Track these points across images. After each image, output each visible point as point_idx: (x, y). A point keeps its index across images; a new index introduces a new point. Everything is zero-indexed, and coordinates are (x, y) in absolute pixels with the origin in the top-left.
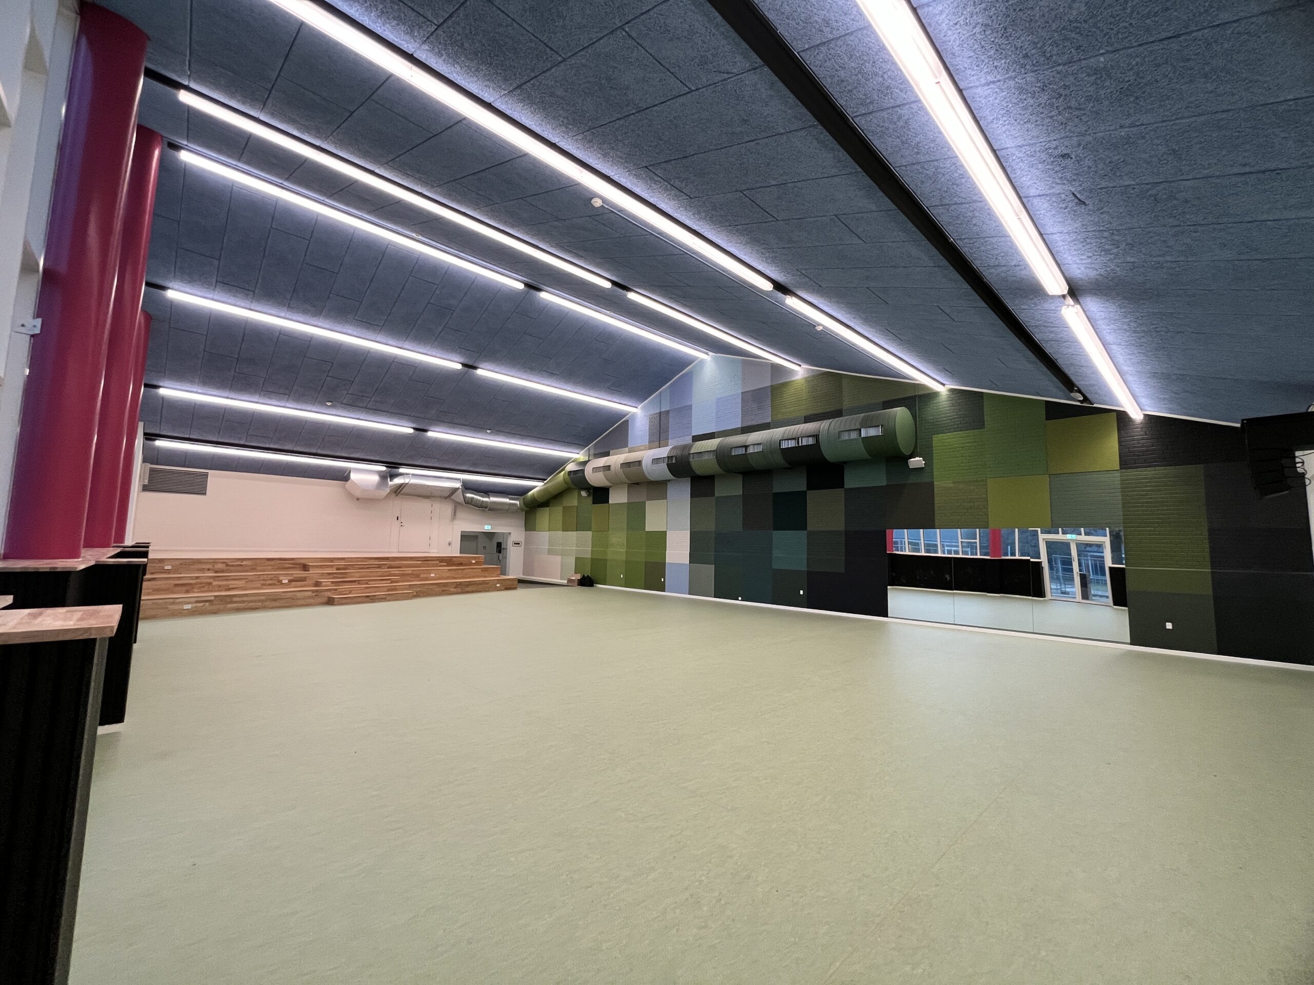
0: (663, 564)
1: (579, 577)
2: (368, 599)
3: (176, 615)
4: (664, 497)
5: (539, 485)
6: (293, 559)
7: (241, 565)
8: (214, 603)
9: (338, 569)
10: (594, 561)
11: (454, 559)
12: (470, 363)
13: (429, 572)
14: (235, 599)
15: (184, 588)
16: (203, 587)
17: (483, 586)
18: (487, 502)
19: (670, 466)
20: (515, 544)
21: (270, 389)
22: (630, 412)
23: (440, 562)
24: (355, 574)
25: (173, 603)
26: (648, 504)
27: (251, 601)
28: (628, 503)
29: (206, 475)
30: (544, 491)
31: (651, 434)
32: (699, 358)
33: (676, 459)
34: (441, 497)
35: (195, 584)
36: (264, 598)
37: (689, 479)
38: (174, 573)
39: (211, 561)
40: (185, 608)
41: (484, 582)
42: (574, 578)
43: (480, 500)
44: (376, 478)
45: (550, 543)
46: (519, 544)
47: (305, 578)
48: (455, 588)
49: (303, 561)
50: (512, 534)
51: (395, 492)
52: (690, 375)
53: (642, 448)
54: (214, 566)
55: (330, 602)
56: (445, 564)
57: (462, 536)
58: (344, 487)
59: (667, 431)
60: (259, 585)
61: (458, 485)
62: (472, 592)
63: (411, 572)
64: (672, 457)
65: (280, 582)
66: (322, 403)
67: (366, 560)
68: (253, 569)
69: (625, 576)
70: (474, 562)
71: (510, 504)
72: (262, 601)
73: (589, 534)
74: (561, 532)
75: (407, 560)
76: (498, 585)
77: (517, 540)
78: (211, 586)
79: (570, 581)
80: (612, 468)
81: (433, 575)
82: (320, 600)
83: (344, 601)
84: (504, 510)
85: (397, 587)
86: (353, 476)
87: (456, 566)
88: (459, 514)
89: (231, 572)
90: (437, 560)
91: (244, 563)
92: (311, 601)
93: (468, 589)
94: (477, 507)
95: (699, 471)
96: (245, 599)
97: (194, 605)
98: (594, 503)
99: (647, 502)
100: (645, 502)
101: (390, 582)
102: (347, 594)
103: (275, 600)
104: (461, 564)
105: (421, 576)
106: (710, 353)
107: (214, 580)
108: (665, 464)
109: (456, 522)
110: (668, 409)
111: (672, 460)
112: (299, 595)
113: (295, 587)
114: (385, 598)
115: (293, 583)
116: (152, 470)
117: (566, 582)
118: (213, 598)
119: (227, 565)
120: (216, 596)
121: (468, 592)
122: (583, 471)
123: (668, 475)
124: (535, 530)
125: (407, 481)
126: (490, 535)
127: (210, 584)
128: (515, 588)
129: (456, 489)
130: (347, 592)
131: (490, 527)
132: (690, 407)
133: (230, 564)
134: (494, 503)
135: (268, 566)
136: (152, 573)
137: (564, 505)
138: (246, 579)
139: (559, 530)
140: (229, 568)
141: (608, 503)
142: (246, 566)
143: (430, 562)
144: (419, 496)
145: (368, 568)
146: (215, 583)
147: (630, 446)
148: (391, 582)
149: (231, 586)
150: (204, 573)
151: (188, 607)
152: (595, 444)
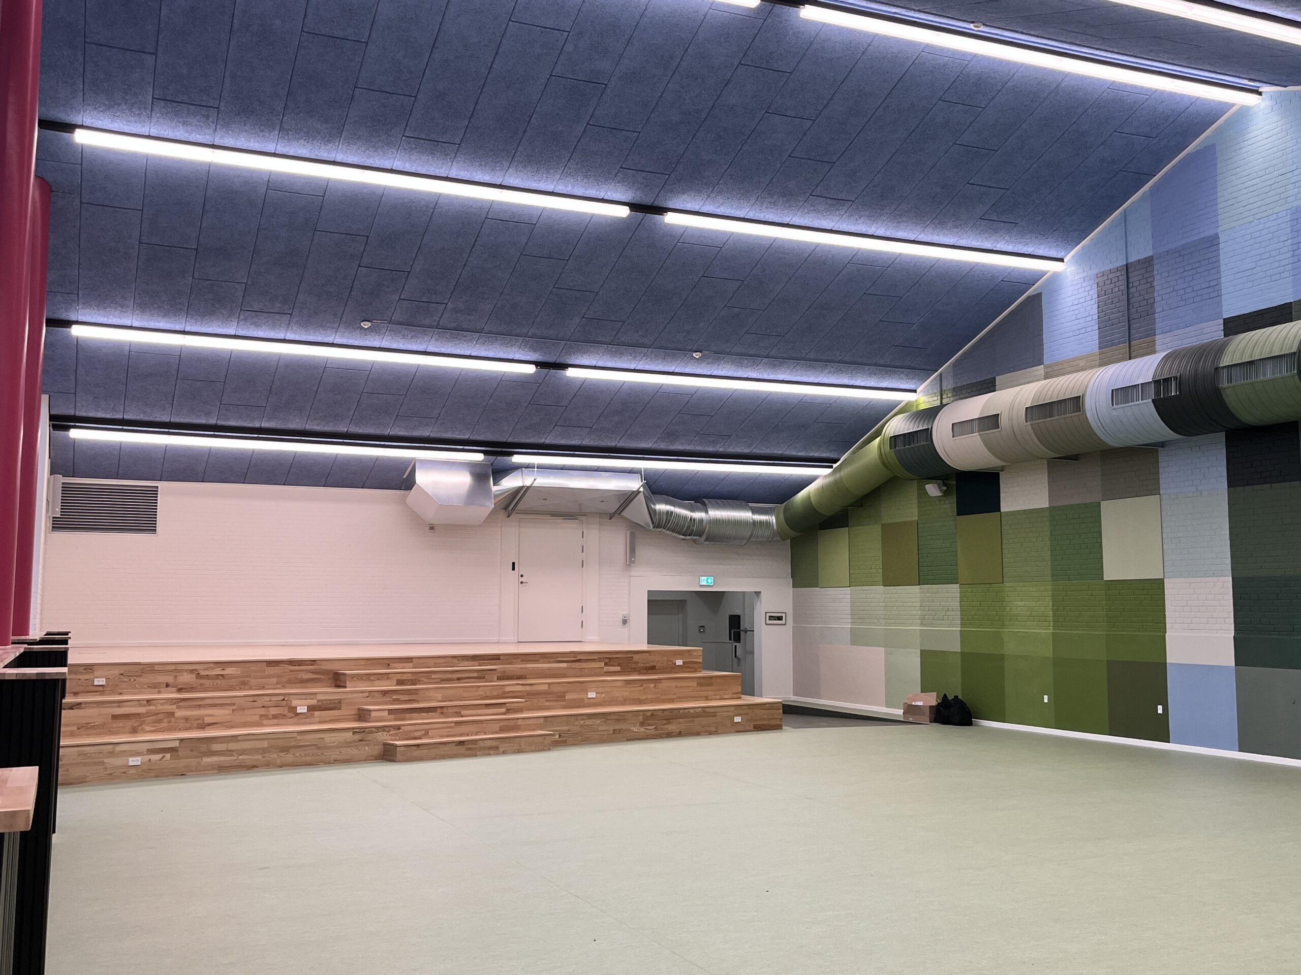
0: (1161, 668)
1: (932, 700)
2: (461, 749)
3: (118, 777)
4: (1150, 487)
5: (821, 475)
6: (313, 662)
7: (222, 675)
8: (181, 753)
9: (400, 682)
10: (968, 659)
11: (636, 657)
12: (648, 200)
13: (583, 687)
14: (216, 747)
15: (129, 724)
16: (160, 721)
17: (704, 721)
18: (701, 521)
19: (1163, 407)
20: (771, 618)
21: (256, 306)
22: (1043, 274)
23: (606, 664)
24: (431, 693)
25: (111, 754)
26: (1107, 507)
27: (243, 752)
28: (1051, 509)
29: (154, 491)
30: (834, 490)
31: (1105, 325)
32: (1233, 105)
33: (1180, 386)
34: (601, 514)
35: (147, 715)
36: (265, 744)
37: (1223, 434)
38: (113, 692)
39: (173, 667)
40: (131, 764)
41: (705, 713)
42: (920, 703)
43: (685, 518)
44: (464, 480)
45: (856, 617)
46: (780, 618)
47: (340, 701)
48: (642, 724)
49: (334, 667)
50: (762, 595)
51: (506, 508)
52: (1208, 154)
53: (1082, 363)
54: (176, 677)
55: (388, 755)
56: (618, 669)
57: (650, 602)
58: (403, 501)
59: (1149, 313)
60: (256, 718)
61: (634, 484)
62: (680, 735)
63: (546, 687)
64: (1167, 380)
65: (293, 709)
66: (353, 325)
67: (456, 661)
68: (243, 685)
69: (1055, 699)
70: (679, 662)
71: (754, 523)
72: (264, 751)
73: (954, 590)
74: (882, 588)
75: (537, 661)
76: (738, 719)
77: (776, 609)
78: (173, 720)
79: (910, 709)
80: (1004, 421)
81: (592, 695)
82: (367, 750)
83: (417, 753)
84: (742, 539)
85: (520, 722)
86: (422, 478)
87: (640, 674)
88: (643, 552)
89: (206, 690)
90: (600, 660)
91: (229, 671)
92: (352, 752)
93: (672, 727)
94: (679, 533)
95: (1249, 415)
96: (232, 746)
97: (147, 758)
98: (962, 510)
99: (1102, 503)
100: (1099, 504)
101: (504, 710)
102: (420, 738)
103: (285, 749)
104: (652, 669)
105: (567, 697)
106: (1265, 89)
107: (179, 707)
108: (1151, 400)
109: (636, 571)
110: (1150, 253)
111: (1167, 390)
112: (327, 737)
113: (321, 722)
114: (497, 748)
115: (317, 713)
116: (66, 488)
117: (901, 712)
118: (176, 744)
119: (199, 676)
120: (181, 740)
121: (669, 735)
122: (928, 433)
123: (1159, 430)
124: (816, 585)
125: (528, 482)
126: (713, 599)
127: (172, 714)
128: (778, 727)
129: (632, 496)
130: (417, 734)
131: (710, 580)
132: (1213, 242)
133: (203, 673)
134: (717, 522)
135: (269, 677)
136: (76, 694)
137: (883, 522)
138: (234, 704)
139: (873, 583)
140: (201, 681)
141: (998, 509)
142: (231, 677)
143: (584, 665)
144: (556, 514)
145: (459, 679)
146: (179, 713)
147: (1046, 361)
148: (508, 711)
149: (208, 720)
150: (159, 692)
151: (134, 761)
152: (955, 365)
